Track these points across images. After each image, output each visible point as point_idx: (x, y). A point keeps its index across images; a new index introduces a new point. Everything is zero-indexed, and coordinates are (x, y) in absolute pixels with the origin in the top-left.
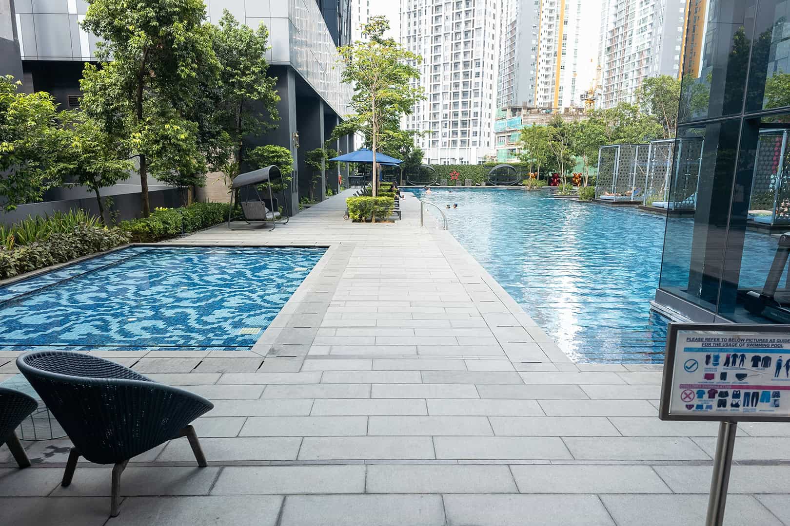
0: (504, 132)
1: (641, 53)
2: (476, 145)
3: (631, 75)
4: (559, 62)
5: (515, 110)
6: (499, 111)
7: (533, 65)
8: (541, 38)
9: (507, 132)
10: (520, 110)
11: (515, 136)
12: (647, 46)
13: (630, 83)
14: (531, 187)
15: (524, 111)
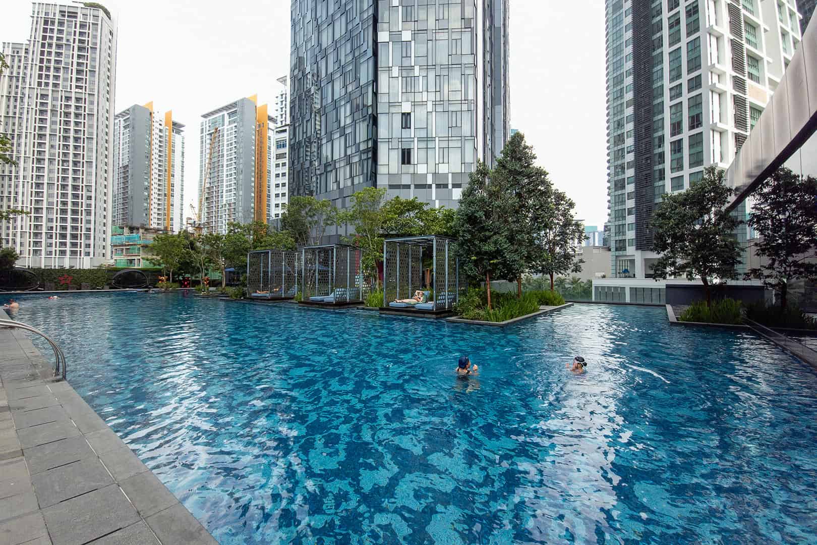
0: (122, 245)
1: (230, 205)
2: (89, 255)
3: (224, 216)
4: (168, 201)
5: (132, 229)
6: (116, 228)
7: (147, 199)
8: (153, 182)
9: (126, 245)
10: (138, 229)
11: (134, 249)
12: (233, 201)
13: (224, 222)
14: (166, 289)
15: (141, 231)
